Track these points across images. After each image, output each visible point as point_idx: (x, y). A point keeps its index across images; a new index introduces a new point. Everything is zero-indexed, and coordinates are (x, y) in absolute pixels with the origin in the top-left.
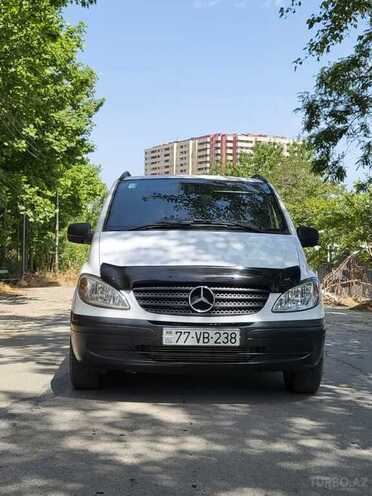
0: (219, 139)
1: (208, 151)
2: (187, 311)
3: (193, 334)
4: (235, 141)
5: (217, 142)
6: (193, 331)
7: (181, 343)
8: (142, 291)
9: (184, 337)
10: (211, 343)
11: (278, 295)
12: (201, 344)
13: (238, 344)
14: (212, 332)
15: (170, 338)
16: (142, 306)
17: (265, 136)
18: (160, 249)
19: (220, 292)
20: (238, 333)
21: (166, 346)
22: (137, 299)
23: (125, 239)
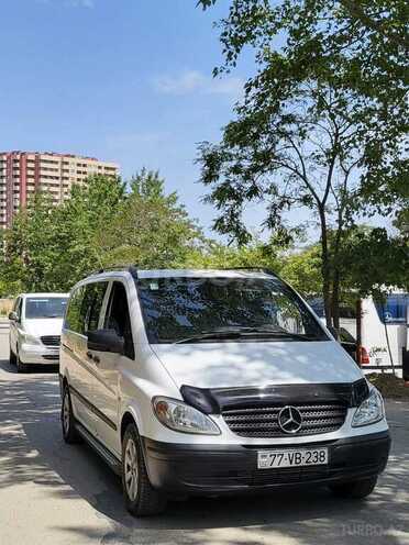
0: (18, 157)
1: (5, 171)
2: (278, 433)
3: (286, 456)
4: (37, 161)
5: (16, 161)
6: (286, 453)
7: (275, 465)
8: (231, 415)
9: (278, 459)
10: (303, 463)
11: (354, 409)
12: (294, 465)
13: (326, 462)
14: (303, 452)
15: (264, 461)
16: (233, 430)
17: (73, 157)
18: (232, 366)
19: (306, 411)
20: (326, 451)
21: (261, 470)
22: (227, 422)
23: (187, 354)
